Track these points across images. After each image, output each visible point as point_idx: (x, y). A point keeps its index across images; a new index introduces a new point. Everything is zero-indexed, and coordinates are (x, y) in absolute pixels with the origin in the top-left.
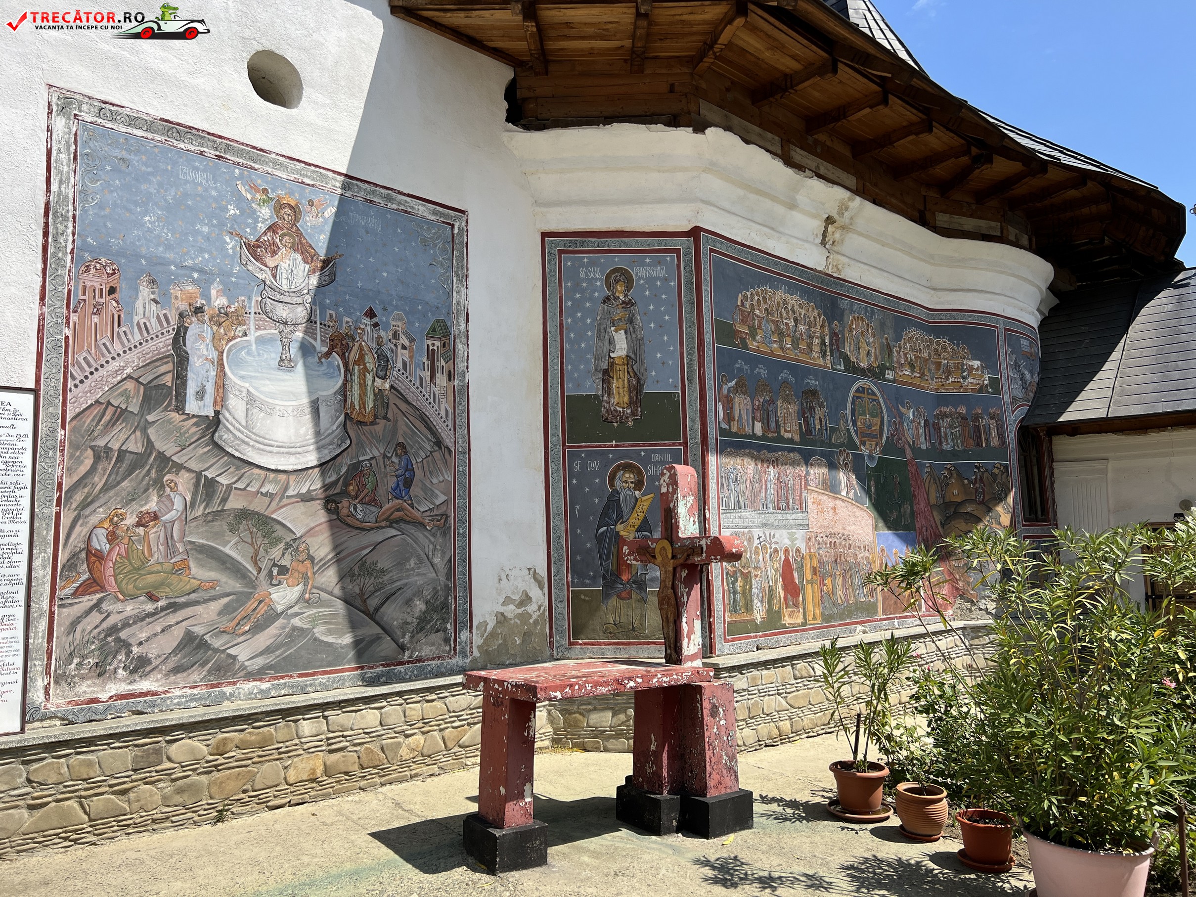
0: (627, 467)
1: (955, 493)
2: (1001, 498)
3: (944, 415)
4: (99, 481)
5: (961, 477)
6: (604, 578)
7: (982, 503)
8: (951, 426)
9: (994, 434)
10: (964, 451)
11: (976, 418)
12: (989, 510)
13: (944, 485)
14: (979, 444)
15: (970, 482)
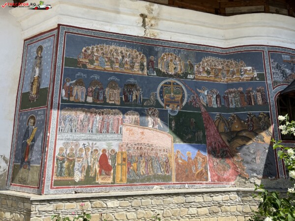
0: (32, 117)
2: (264, 129)
7: (252, 131)
12: (257, 134)
15: (245, 122)
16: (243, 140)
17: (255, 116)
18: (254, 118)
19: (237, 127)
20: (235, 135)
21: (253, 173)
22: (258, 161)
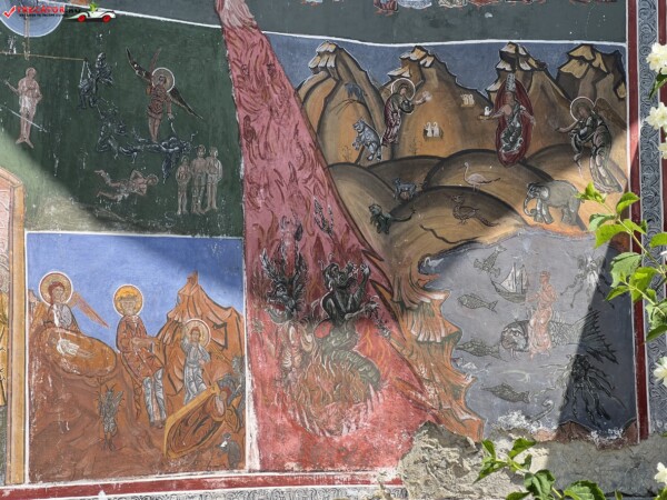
16: (462, 212)
17: (542, 66)
18: (537, 79)
19: (434, 129)
20: (420, 179)
21: (504, 411)
22: (539, 340)
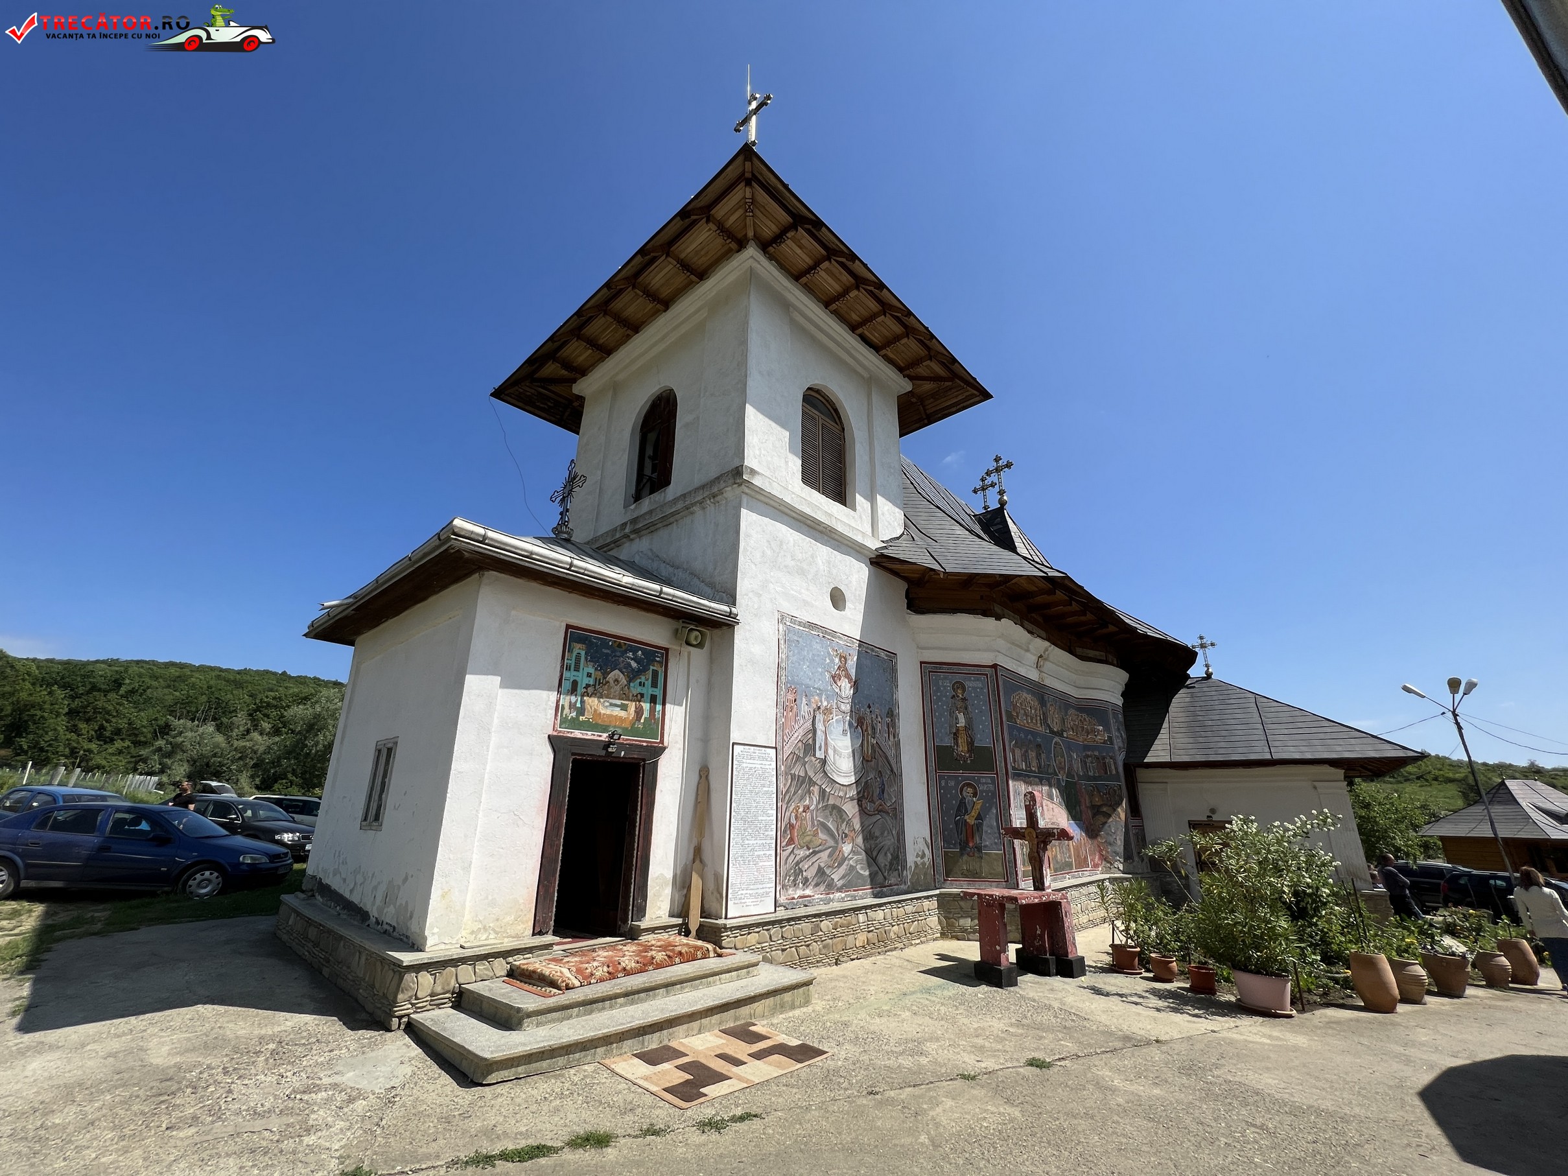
0: (969, 785)
1: (1097, 801)
2: (1119, 804)
3: (1087, 756)
4: (792, 790)
5: (1099, 792)
6: (960, 844)
7: (1110, 806)
8: (1092, 763)
9: (1113, 767)
10: (1099, 776)
11: (1104, 758)
12: (1115, 810)
13: (1091, 795)
14: (1106, 773)
15: (1104, 794)
20: (1098, 810)
21: (1115, 856)
